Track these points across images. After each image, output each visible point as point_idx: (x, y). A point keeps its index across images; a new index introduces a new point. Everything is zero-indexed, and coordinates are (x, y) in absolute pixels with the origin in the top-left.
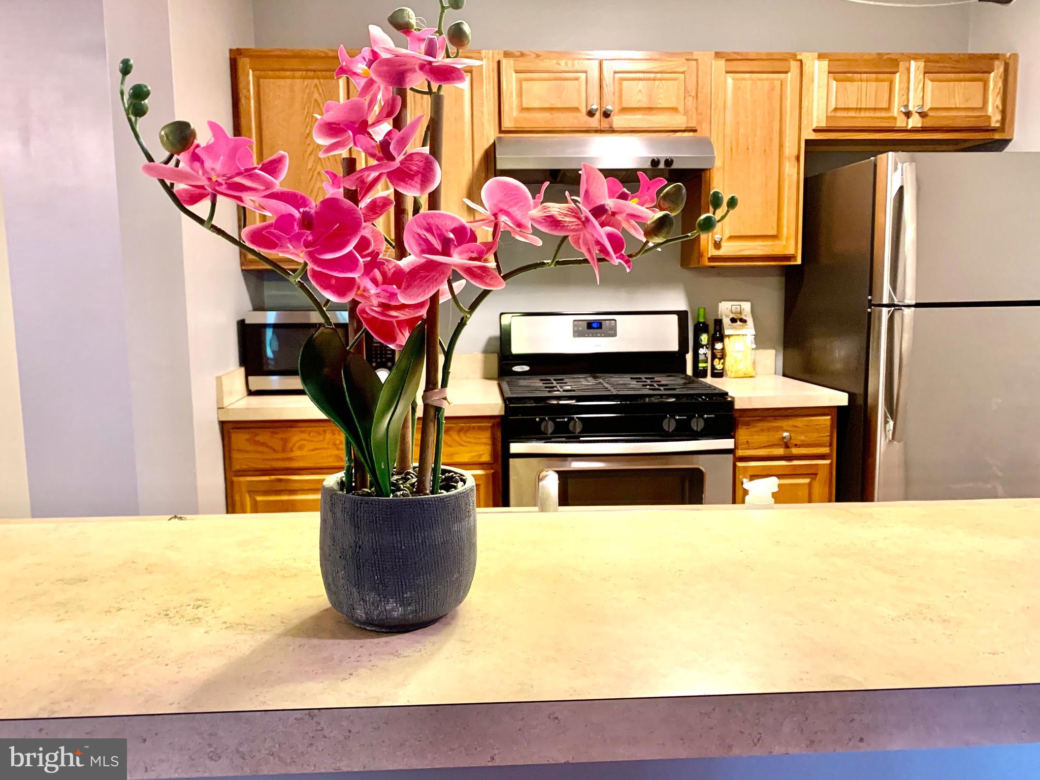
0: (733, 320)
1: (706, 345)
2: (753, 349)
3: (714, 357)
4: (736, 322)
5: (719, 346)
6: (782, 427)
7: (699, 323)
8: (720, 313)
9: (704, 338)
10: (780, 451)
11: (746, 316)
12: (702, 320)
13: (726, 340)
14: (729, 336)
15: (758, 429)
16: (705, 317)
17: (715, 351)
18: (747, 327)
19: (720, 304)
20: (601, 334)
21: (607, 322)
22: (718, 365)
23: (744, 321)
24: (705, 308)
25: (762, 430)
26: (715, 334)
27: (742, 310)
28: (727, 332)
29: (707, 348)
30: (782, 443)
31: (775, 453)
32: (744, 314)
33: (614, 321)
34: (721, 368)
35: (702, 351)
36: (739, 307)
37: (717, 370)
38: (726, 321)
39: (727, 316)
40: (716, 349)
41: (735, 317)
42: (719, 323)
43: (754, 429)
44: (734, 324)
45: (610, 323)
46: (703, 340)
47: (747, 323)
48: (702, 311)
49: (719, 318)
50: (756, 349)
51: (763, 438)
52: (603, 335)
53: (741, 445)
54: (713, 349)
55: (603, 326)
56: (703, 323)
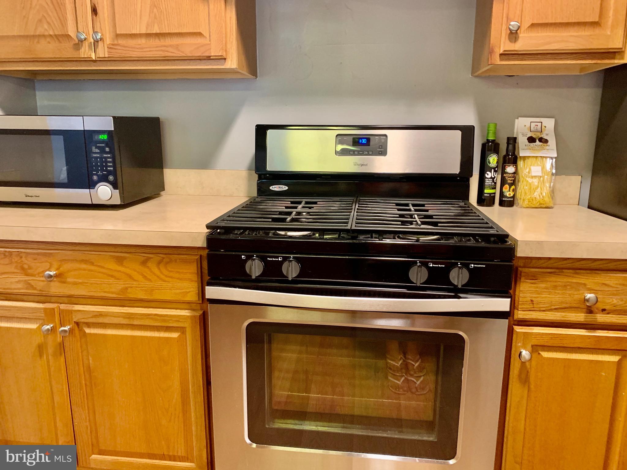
0: (531, 140)
1: (494, 169)
2: (553, 174)
3: (503, 182)
4: (535, 142)
5: (510, 169)
6: (585, 285)
7: (488, 141)
8: (515, 131)
9: (493, 160)
10: (580, 317)
11: (547, 135)
12: (491, 138)
13: (520, 163)
14: (524, 158)
15: (548, 285)
16: (495, 133)
17: (505, 175)
18: (547, 147)
19: (516, 120)
20: (368, 152)
21: (376, 137)
22: (508, 193)
23: (543, 141)
24: (496, 124)
25: (555, 287)
26: (507, 154)
27: (543, 127)
28: (522, 154)
29: (495, 171)
30: (583, 306)
31: (571, 319)
32: (545, 133)
33: (385, 137)
34: (512, 195)
35: (489, 175)
36: (539, 124)
37: (506, 197)
38: (522, 141)
39: (523, 135)
40: (507, 173)
41: (534, 136)
42: (512, 141)
43: (543, 285)
44: (532, 144)
45: (380, 139)
46: (491, 161)
47: (549, 143)
48: (492, 128)
49: (515, 136)
50: (556, 174)
51: (556, 298)
52: (371, 153)
53: (523, 304)
54: (503, 172)
55: (371, 143)
56: (493, 141)
